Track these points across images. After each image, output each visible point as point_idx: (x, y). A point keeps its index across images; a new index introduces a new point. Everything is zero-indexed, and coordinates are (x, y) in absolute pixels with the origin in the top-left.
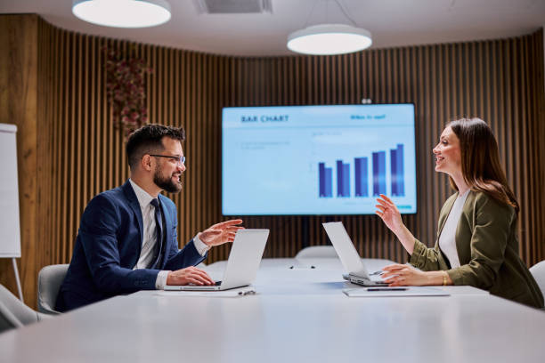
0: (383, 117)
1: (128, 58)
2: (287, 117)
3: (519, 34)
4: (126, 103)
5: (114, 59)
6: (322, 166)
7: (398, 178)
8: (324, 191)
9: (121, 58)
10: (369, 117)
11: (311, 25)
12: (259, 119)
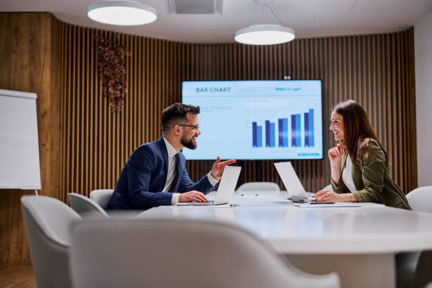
0: (300, 89)
1: (113, 44)
2: (229, 88)
3: (397, 30)
4: (112, 77)
5: (104, 45)
6: (254, 124)
7: (310, 133)
8: (256, 143)
9: (108, 44)
10: (289, 89)
11: (252, 24)
12: (209, 90)
